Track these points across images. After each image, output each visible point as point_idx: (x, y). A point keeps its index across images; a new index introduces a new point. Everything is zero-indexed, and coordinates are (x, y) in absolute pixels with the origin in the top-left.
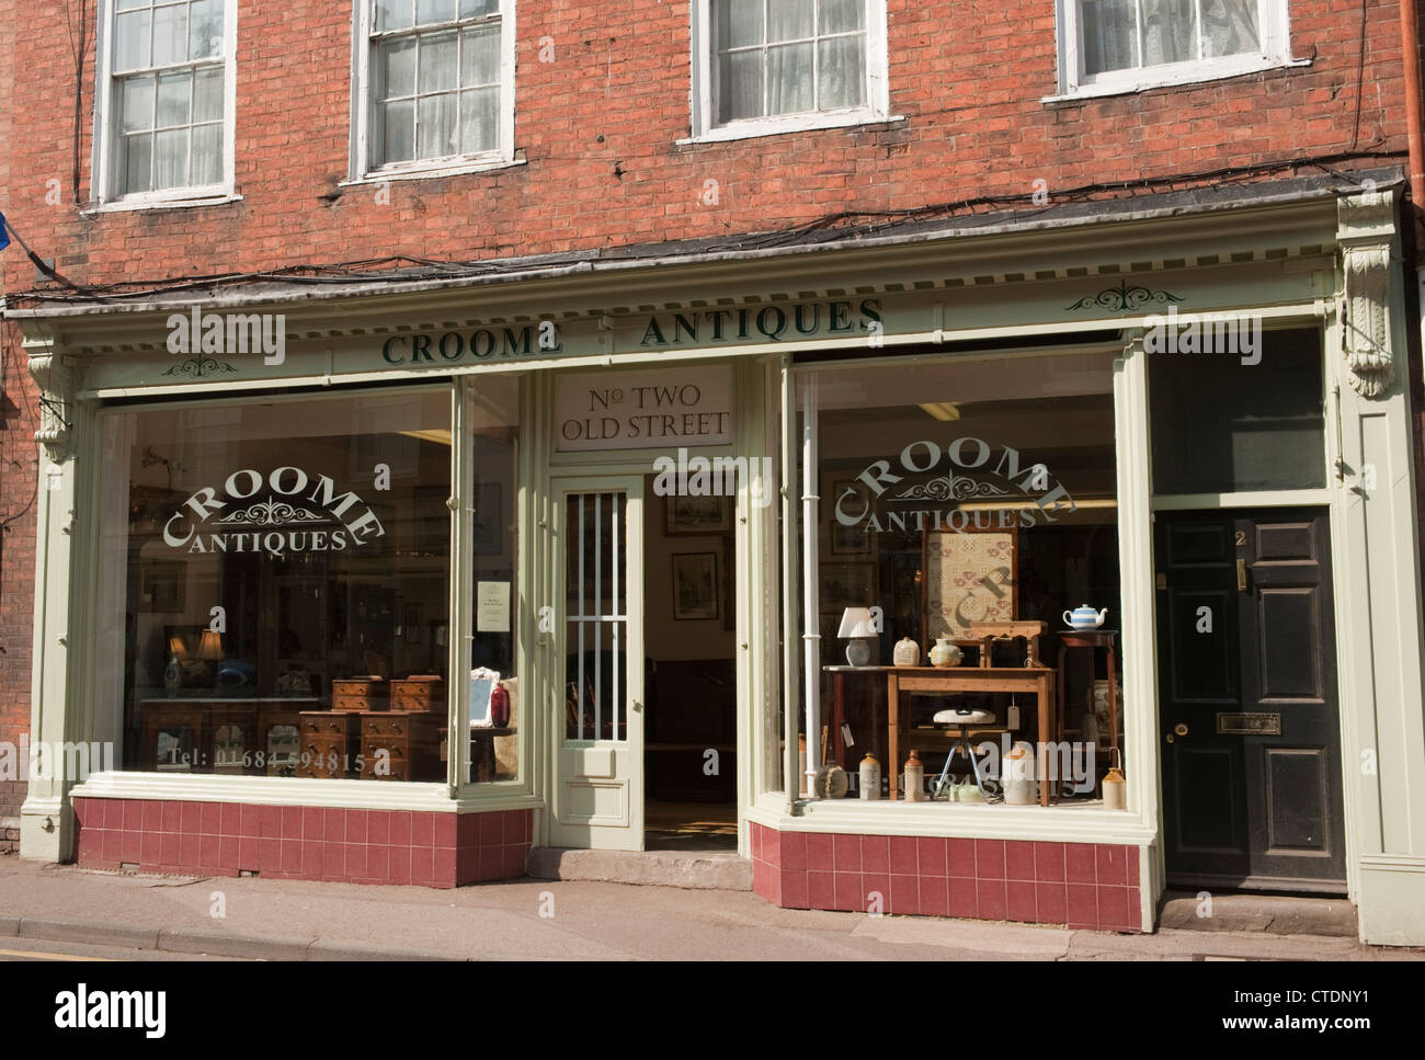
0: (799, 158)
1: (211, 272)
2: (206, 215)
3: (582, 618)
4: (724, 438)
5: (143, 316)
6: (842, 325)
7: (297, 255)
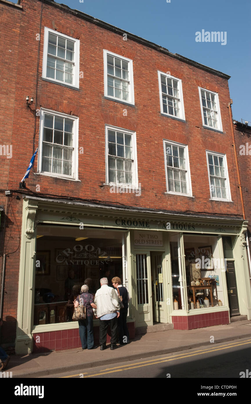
0: (182, 200)
1: (73, 197)
2: (71, 183)
3: (139, 279)
4: (162, 245)
5: (69, 205)
6: (190, 229)
7: (94, 197)
